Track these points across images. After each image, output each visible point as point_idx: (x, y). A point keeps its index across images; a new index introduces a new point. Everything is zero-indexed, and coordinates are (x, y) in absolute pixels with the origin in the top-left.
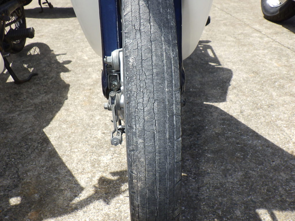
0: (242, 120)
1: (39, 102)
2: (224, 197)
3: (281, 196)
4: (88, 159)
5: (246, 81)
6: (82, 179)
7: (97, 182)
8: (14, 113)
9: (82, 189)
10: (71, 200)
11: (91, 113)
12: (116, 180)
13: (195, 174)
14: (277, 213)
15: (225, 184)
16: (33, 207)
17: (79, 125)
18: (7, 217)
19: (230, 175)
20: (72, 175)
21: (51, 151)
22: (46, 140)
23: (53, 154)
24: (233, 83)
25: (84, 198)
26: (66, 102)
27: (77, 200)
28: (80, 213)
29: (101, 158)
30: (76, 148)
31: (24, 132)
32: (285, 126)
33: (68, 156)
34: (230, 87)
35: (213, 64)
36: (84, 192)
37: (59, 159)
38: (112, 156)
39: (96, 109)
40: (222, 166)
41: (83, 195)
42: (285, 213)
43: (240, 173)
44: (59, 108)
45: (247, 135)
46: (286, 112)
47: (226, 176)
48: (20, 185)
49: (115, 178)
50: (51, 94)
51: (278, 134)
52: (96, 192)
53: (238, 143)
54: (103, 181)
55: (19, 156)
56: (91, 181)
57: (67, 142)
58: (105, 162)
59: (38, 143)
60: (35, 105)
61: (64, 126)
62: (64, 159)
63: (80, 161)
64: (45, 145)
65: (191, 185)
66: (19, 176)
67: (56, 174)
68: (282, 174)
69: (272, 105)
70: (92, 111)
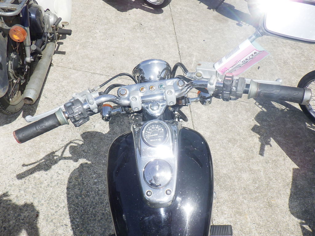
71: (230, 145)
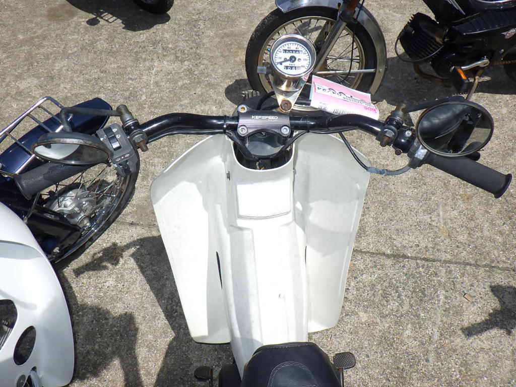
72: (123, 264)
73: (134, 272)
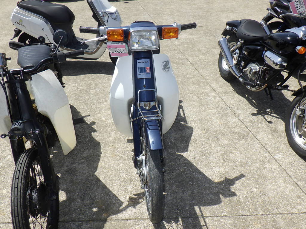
0: (194, 164)
1: (86, 156)
2: (182, 202)
3: (205, 201)
4: (122, 189)
5: (200, 136)
6: (122, 199)
7: (128, 199)
8: (75, 164)
9: (123, 203)
10: (119, 208)
11: (117, 162)
12: (137, 198)
13: (171, 193)
14: (201, 207)
15: (183, 197)
16: (104, 211)
17: (112, 170)
18: (94, 216)
19: (186, 193)
20: (116, 197)
21: (103, 186)
22: (98, 180)
23: (104, 187)
24: (193, 138)
25: (124, 206)
26: (102, 155)
27: (121, 207)
28: (124, 212)
29: (128, 188)
30: (115, 183)
31: (85, 175)
32: (214, 166)
33: (112, 187)
34: (191, 141)
35: (183, 123)
36: (124, 204)
37: (108, 189)
38: (133, 186)
39: (119, 159)
40: (182, 188)
41: (124, 205)
42: (205, 207)
43: (190, 192)
44: (99, 160)
45: (196, 172)
46: (217, 157)
47: (184, 193)
48: (94, 203)
49: (136, 197)
50: (91, 150)
51: (210, 171)
52: (129, 204)
53: (191, 177)
54: (131, 198)
55: (88, 189)
56: (126, 199)
57: (109, 180)
58: (130, 189)
59: (95, 181)
60: (85, 158)
61: (105, 171)
62: (110, 189)
63: (118, 189)
64: (99, 182)
65: (169, 198)
66: (92, 199)
67: (109, 197)
68: (207, 191)
69: (211, 153)
70: (118, 161)
71: (244, 161)
72: (126, 197)
73: (119, 194)
